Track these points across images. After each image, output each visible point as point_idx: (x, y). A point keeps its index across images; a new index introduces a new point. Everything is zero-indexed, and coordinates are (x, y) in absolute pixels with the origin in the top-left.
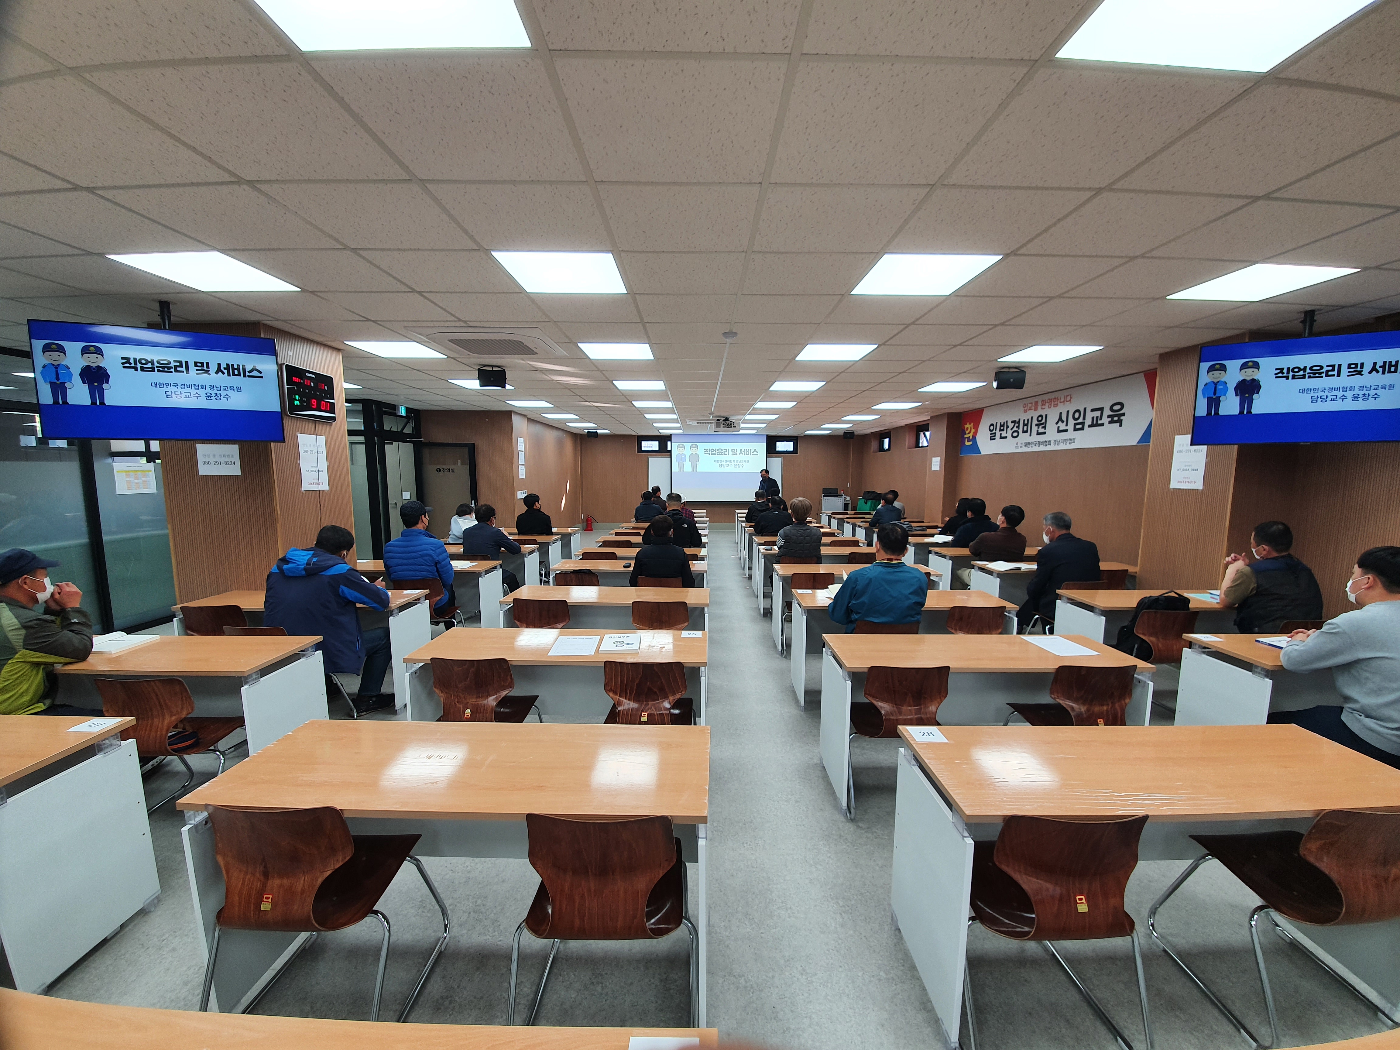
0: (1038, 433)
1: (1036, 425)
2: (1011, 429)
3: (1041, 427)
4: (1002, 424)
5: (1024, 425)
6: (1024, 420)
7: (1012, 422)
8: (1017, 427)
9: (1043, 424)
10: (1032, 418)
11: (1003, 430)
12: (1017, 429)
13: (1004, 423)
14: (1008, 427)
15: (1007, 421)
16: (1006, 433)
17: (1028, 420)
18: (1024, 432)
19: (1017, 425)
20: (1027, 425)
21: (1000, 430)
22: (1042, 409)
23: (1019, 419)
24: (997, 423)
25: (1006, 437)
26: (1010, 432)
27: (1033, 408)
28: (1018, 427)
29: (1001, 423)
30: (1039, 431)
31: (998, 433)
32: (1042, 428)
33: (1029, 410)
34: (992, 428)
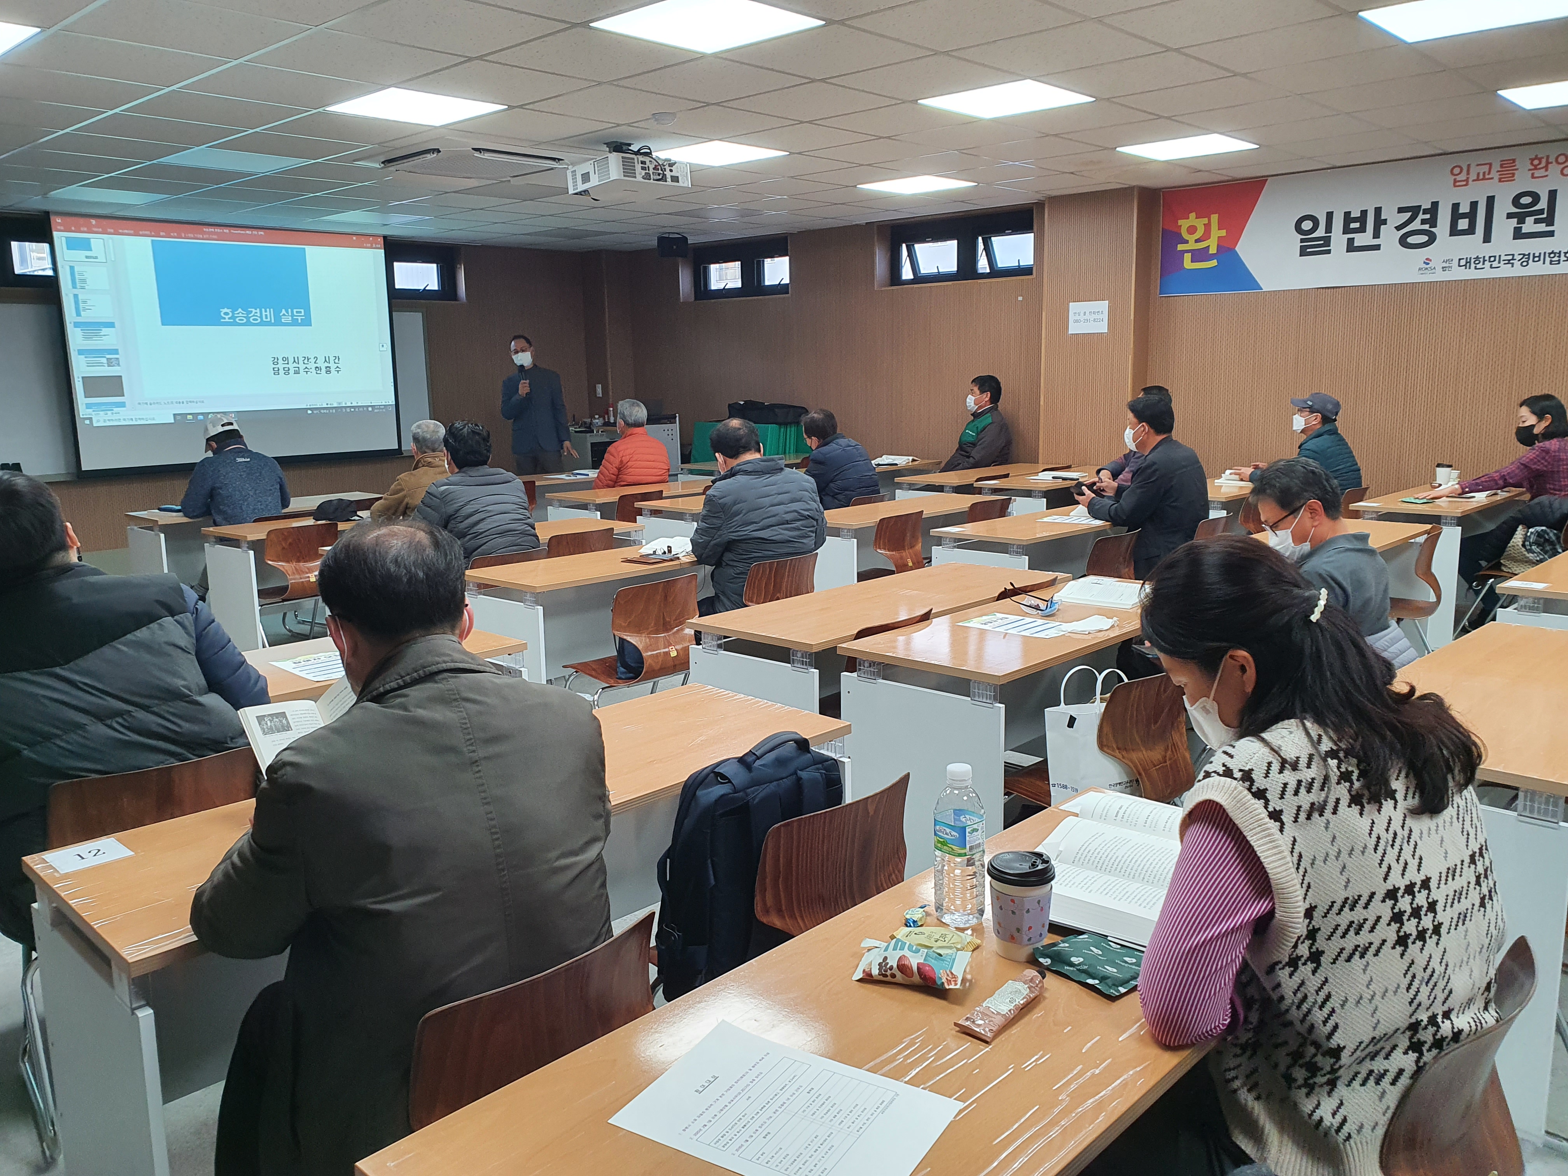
0: (1518, 234)
1: (1510, 216)
2: (1398, 228)
3: (1530, 220)
4: (1356, 214)
5: (1456, 215)
6: (1456, 206)
7: (1401, 210)
8: (1423, 222)
9: (1541, 212)
10: (1491, 200)
11: (1362, 229)
12: (1426, 227)
13: (1364, 213)
14: (1380, 222)
15: (1378, 211)
16: (1376, 235)
17: (1474, 205)
18: (1454, 231)
19: (1421, 216)
20: (1472, 215)
21: (1346, 230)
22: (1533, 177)
23: (1435, 205)
24: (1330, 216)
25: (1377, 247)
26: (1390, 236)
27: (1495, 175)
28: (1433, 222)
29: (1347, 214)
30: (1523, 231)
31: (1339, 239)
32: (1537, 221)
33: (1478, 179)
34: (1307, 225)
